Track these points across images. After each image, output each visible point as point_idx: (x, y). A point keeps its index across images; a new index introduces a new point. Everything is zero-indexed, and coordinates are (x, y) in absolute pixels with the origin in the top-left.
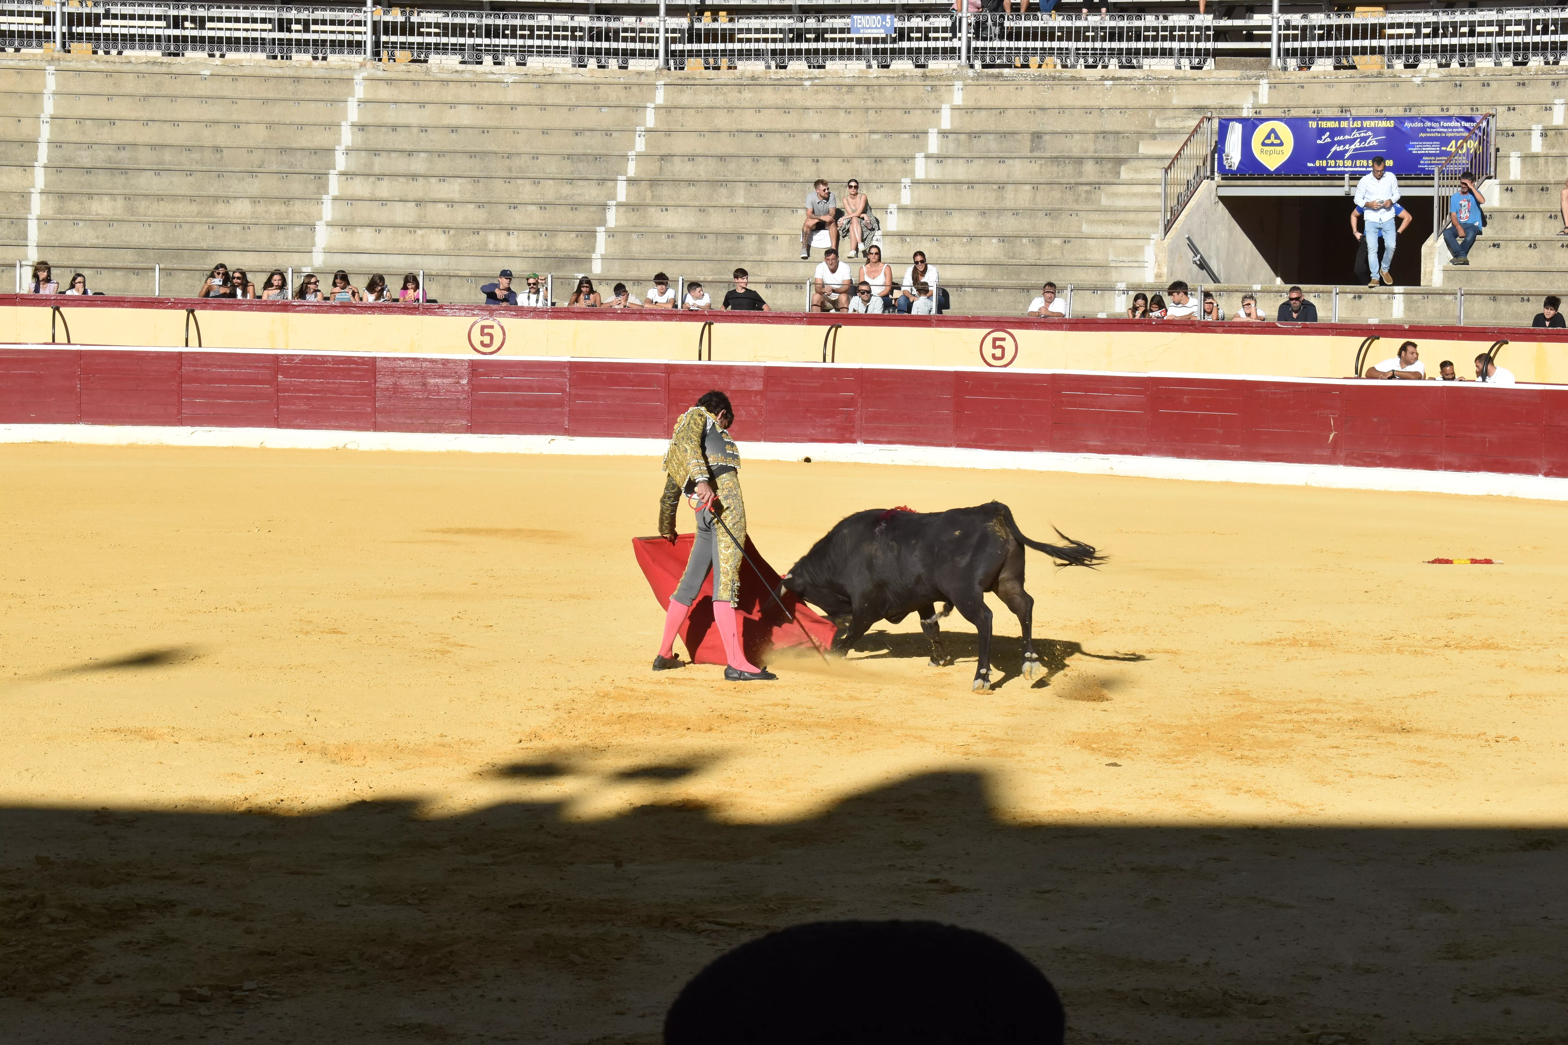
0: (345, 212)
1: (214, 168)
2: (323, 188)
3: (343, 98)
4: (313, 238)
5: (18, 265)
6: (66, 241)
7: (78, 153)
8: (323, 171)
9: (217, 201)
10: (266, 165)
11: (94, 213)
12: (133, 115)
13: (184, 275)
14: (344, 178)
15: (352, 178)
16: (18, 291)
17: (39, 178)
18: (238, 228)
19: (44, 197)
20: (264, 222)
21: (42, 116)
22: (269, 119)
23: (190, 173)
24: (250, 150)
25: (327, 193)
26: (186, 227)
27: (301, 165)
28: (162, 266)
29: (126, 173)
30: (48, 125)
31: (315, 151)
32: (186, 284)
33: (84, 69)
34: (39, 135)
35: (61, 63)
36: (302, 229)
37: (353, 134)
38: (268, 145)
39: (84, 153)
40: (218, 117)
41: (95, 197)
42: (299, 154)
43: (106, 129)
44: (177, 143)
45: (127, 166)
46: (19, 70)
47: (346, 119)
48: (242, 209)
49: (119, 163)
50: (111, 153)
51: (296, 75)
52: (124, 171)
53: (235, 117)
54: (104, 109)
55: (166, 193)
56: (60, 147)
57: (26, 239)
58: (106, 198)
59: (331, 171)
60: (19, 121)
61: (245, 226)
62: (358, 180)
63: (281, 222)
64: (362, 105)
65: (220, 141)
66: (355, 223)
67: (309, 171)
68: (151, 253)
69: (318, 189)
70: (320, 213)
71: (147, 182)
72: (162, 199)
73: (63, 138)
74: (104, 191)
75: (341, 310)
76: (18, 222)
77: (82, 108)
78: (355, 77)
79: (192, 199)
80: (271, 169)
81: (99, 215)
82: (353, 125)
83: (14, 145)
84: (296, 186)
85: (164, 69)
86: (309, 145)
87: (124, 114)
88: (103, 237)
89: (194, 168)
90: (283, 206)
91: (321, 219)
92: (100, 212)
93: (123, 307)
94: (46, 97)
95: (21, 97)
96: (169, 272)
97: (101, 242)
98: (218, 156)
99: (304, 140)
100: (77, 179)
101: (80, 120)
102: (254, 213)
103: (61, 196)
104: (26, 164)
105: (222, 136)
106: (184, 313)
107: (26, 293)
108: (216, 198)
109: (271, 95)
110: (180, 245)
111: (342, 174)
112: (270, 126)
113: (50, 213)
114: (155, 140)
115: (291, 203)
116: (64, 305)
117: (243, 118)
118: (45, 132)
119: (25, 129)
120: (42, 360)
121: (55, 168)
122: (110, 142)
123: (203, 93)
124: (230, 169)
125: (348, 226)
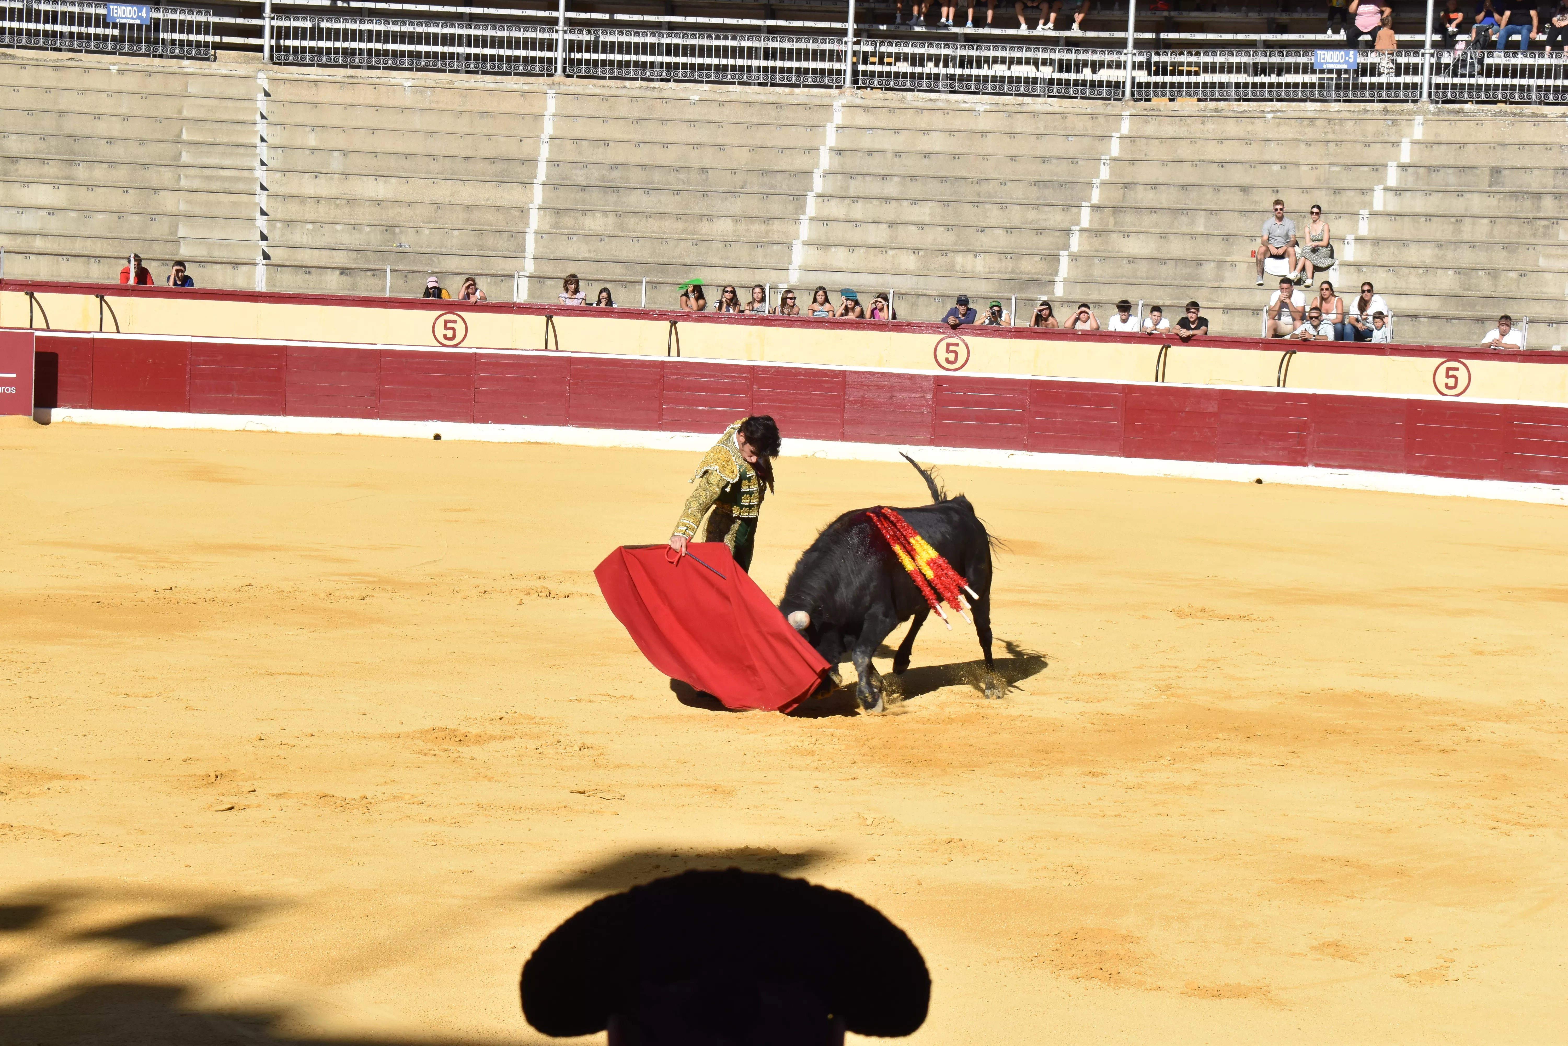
0: (821, 232)
1: (700, 188)
2: (802, 209)
3: (822, 124)
4: (790, 256)
5: (516, 276)
6: (561, 255)
7: (574, 171)
8: (801, 193)
9: (701, 219)
10: (748, 185)
11: (587, 228)
12: (626, 137)
13: (668, 288)
14: (821, 199)
15: (828, 200)
16: (515, 300)
17: (538, 195)
18: (720, 245)
19: (542, 212)
20: (745, 240)
21: (542, 136)
22: (753, 143)
23: (677, 192)
24: (734, 172)
25: (804, 214)
26: (671, 242)
27: (781, 187)
28: (649, 279)
29: (618, 191)
30: (547, 144)
31: (794, 174)
32: (670, 297)
33: (582, 92)
34: (539, 154)
35: (562, 86)
36: (780, 247)
37: (831, 158)
38: (750, 167)
39: (580, 172)
40: (705, 139)
41: (589, 213)
42: (779, 177)
43: (601, 150)
44: (666, 164)
45: (619, 185)
46: (522, 93)
47: (825, 144)
48: (724, 227)
49: (611, 182)
50: (604, 172)
51: (779, 101)
52: (616, 189)
53: (720, 140)
54: (600, 131)
55: (655, 210)
56: (558, 165)
57: (524, 251)
58: (599, 215)
59: (809, 193)
60: (521, 141)
61: (727, 244)
62: (834, 202)
63: (760, 240)
64: (840, 131)
65: (706, 163)
66: (830, 242)
67: (788, 192)
68: (638, 267)
69: (796, 209)
70: (797, 233)
71: (636, 200)
72: (650, 217)
73: (561, 158)
74: (597, 208)
75: (815, 324)
76: (517, 236)
77: (579, 129)
78: (835, 104)
79: (678, 217)
80: (752, 190)
81: (592, 230)
82: (831, 150)
83: (516, 163)
84: (775, 207)
85: (656, 94)
86: (789, 168)
87: (618, 136)
88: (594, 251)
89: (680, 187)
90: (763, 225)
91: (798, 238)
92: (593, 227)
93: (611, 317)
94: (546, 119)
95: (523, 118)
96: (654, 285)
97: (592, 255)
98: (704, 176)
99: (784, 163)
100: (573, 196)
101: (577, 141)
102: (735, 231)
103: (558, 212)
104: (526, 181)
105: (708, 158)
106: (667, 324)
107: (522, 302)
108: (701, 217)
109: (755, 120)
110: (665, 260)
111: (819, 196)
112: (753, 149)
113: (547, 228)
114: (645, 161)
115: (771, 222)
116: (557, 314)
117: (728, 141)
118: (545, 152)
119: (526, 149)
120: (535, 365)
121: (552, 185)
122: (604, 161)
123: (691, 117)
124: (714, 189)
125: (823, 246)
